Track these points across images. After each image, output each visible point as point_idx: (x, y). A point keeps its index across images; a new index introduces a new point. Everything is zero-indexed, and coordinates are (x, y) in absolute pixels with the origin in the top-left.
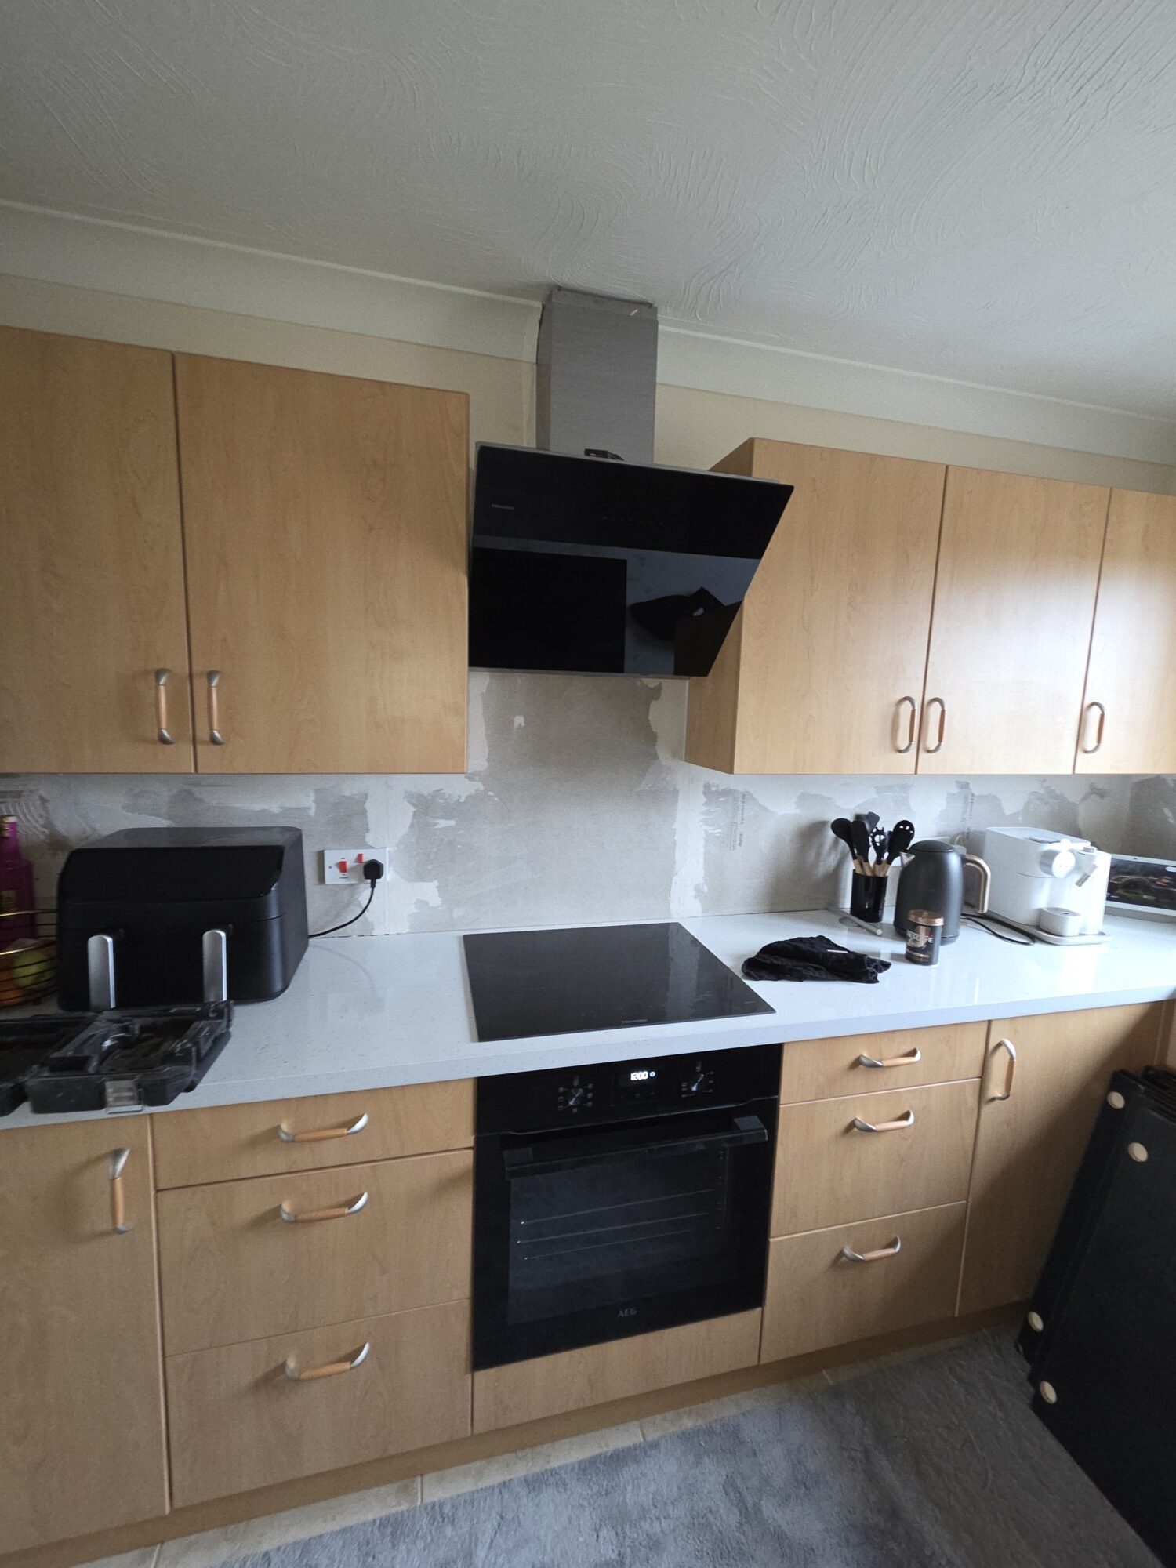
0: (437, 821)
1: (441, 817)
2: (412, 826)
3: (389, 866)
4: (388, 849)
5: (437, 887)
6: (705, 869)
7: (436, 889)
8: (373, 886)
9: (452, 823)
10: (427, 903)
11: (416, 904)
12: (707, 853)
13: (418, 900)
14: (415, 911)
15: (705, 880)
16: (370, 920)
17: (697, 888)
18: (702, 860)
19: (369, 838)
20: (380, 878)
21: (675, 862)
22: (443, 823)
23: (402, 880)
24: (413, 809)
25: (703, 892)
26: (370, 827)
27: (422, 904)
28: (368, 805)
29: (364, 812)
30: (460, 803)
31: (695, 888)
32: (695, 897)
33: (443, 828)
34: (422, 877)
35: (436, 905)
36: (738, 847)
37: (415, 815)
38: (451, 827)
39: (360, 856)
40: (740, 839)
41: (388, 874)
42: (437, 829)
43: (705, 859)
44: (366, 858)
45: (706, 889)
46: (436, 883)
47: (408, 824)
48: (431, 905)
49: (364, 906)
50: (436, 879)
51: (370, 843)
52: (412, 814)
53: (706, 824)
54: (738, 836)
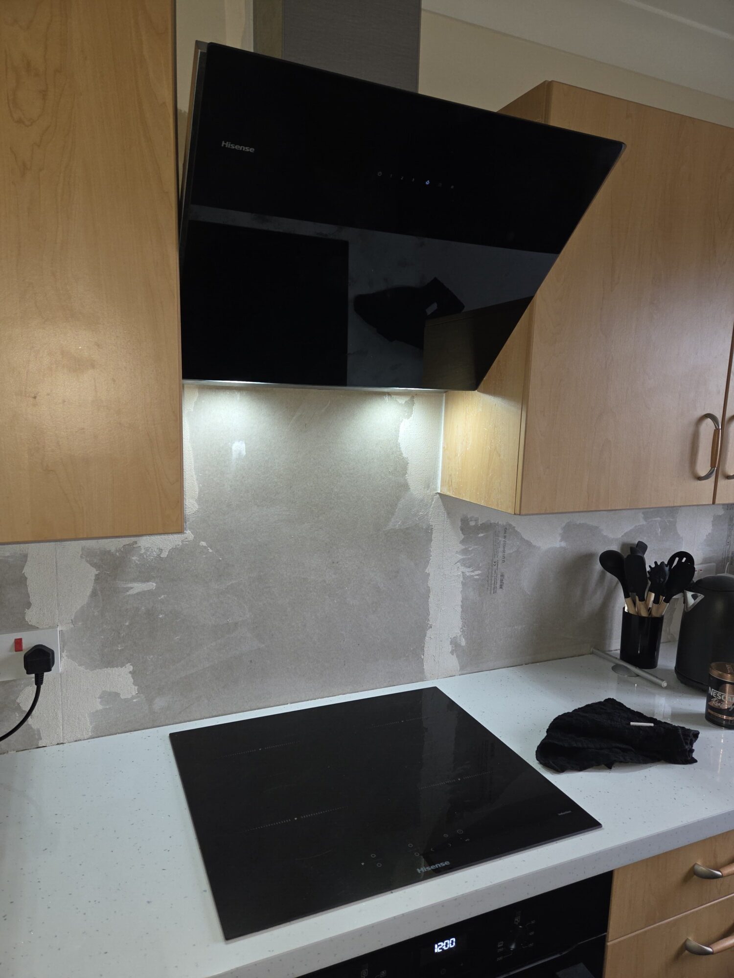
0: (130, 585)
1: (134, 580)
2: (94, 594)
3: (62, 651)
4: (59, 629)
5: (130, 672)
6: (462, 618)
7: (130, 675)
8: (39, 682)
9: (152, 585)
10: (117, 695)
11: (100, 697)
12: (464, 600)
13: (104, 692)
14: (100, 707)
15: (463, 631)
16: (35, 727)
17: (454, 643)
18: (459, 609)
19: (31, 616)
20: (49, 670)
21: (428, 615)
22: (138, 587)
23: (82, 668)
24: (94, 572)
25: (460, 645)
26: (32, 599)
27: (110, 697)
28: (27, 571)
29: (22, 581)
30: (162, 559)
31: (451, 643)
32: (452, 653)
33: (138, 594)
34: (109, 661)
35: (129, 697)
36: (499, 591)
37: (97, 578)
38: (150, 592)
39: (18, 643)
40: (502, 580)
41: (61, 663)
42: (129, 595)
43: (462, 607)
44: (27, 645)
45: (463, 643)
46: (129, 667)
47: (89, 592)
48: (122, 697)
49: (27, 709)
50: (129, 662)
51: (33, 622)
52: (93, 578)
53: (464, 565)
54: (499, 576)
